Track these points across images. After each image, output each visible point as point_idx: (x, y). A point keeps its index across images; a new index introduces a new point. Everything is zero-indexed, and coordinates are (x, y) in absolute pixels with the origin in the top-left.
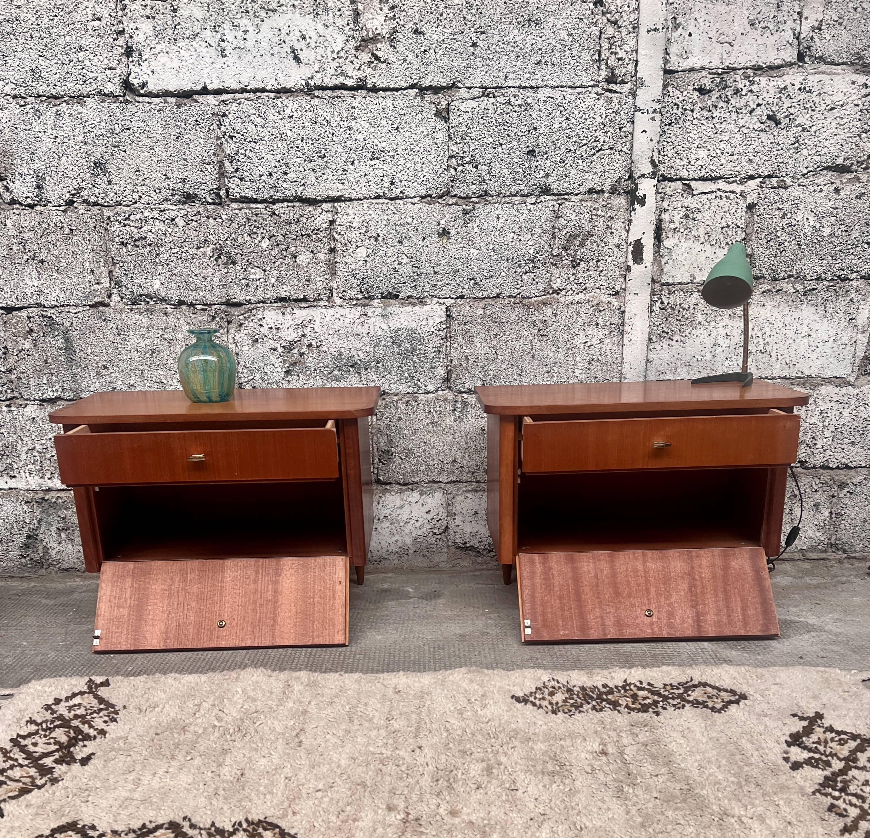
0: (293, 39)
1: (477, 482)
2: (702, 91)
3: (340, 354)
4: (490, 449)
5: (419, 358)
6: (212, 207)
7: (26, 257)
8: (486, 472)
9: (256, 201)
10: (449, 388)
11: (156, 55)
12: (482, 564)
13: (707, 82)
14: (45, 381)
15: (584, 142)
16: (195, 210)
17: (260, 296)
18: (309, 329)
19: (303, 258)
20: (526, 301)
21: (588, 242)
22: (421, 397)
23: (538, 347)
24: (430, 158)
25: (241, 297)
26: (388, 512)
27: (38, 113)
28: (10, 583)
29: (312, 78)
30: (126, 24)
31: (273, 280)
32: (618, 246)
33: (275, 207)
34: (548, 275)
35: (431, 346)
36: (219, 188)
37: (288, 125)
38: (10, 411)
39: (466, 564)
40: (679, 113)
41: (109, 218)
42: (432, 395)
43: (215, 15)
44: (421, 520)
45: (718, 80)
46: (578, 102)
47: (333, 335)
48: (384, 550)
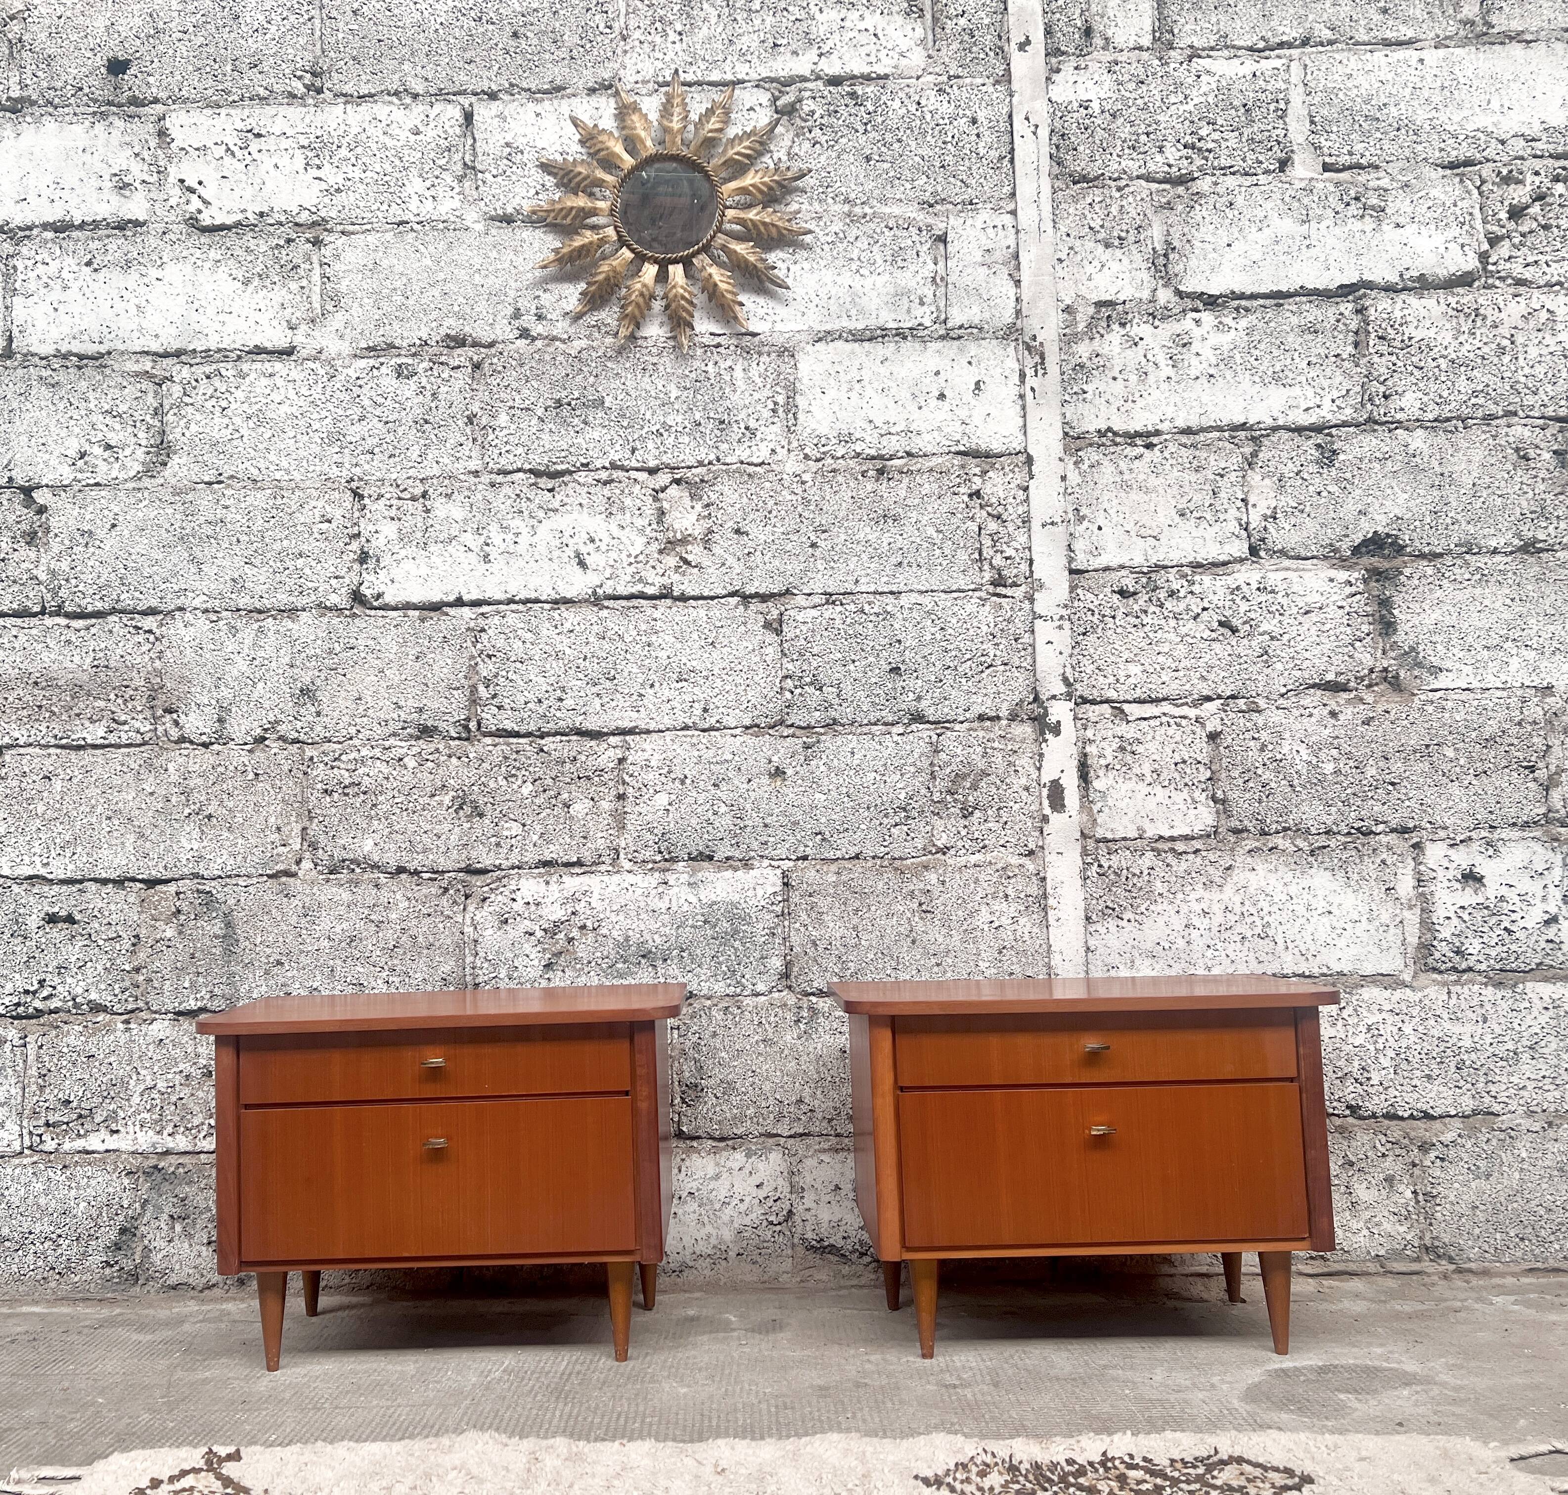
0: (579, 543)
1: (837, 1135)
2: (1123, 593)
3: (627, 939)
4: (855, 1082)
5: (744, 944)
6: (457, 742)
7: (187, 811)
8: (851, 1118)
9: (517, 735)
10: (789, 987)
11: (398, 562)
12: (849, 1276)
13: (1129, 583)
14: (187, 985)
15: (968, 656)
16: (432, 747)
17: (514, 860)
18: (583, 904)
19: (580, 808)
20: (897, 863)
21: (983, 784)
22: (748, 1001)
23: (920, 927)
24: (756, 678)
25: (487, 861)
26: (693, 1186)
27: (234, 630)
28: (81, 1309)
29: (601, 586)
30: (362, 526)
31: (535, 838)
32: (1027, 789)
33: (543, 742)
34: (929, 828)
35: (760, 926)
36: (468, 719)
37: (566, 641)
38: (128, 1030)
39: (824, 1278)
40: (1095, 619)
41: (311, 759)
42: (763, 998)
43: (479, 516)
44: (747, 1199)
45: (1144, 580)
46: (956, 609)
47: (617, 912)
48: (688, 1252)
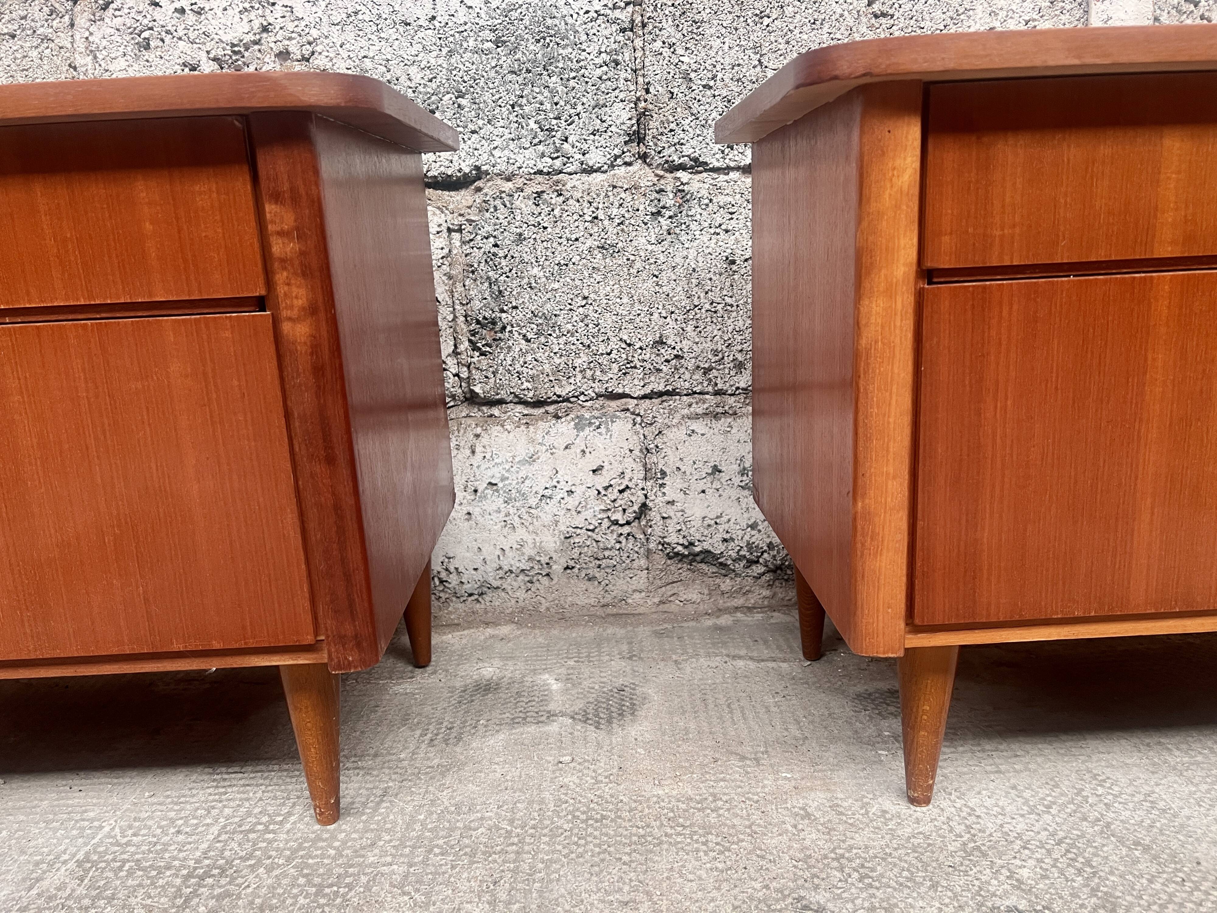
1: (718, 393)
5: (565, 82)
8: (739, 366)
10: (644, 157)
12: (731, 594)
22: (574, 181)
26: (495, 473)
35: (593, 48)
39: (695, 596)
42: (598, 177)
44: (579, 490)
47: (340, 25)
48: (490, 567)
